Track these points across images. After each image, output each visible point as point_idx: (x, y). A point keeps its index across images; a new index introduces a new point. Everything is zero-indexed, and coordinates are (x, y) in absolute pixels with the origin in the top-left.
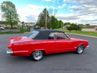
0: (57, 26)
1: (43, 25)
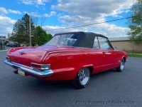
1: (24, 40)
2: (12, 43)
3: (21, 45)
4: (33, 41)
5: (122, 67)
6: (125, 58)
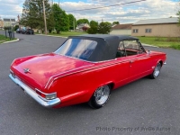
0: (66, 25)
1: (38, 24)
2: (23, 28)
3: (35, 31)
4: (48, 25)
5: (157, 73)
6: (161, 62)
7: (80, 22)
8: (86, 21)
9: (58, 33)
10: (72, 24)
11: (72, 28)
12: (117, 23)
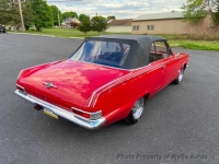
0: (48, 19)
3: (7, 27)
4: (25, 20)
5: (180, 77)
7: (66, 16)
8: (73, 15)
9: (38, 30)
10: (56, 18)
11: (56, 24)
12: (113, 18)
